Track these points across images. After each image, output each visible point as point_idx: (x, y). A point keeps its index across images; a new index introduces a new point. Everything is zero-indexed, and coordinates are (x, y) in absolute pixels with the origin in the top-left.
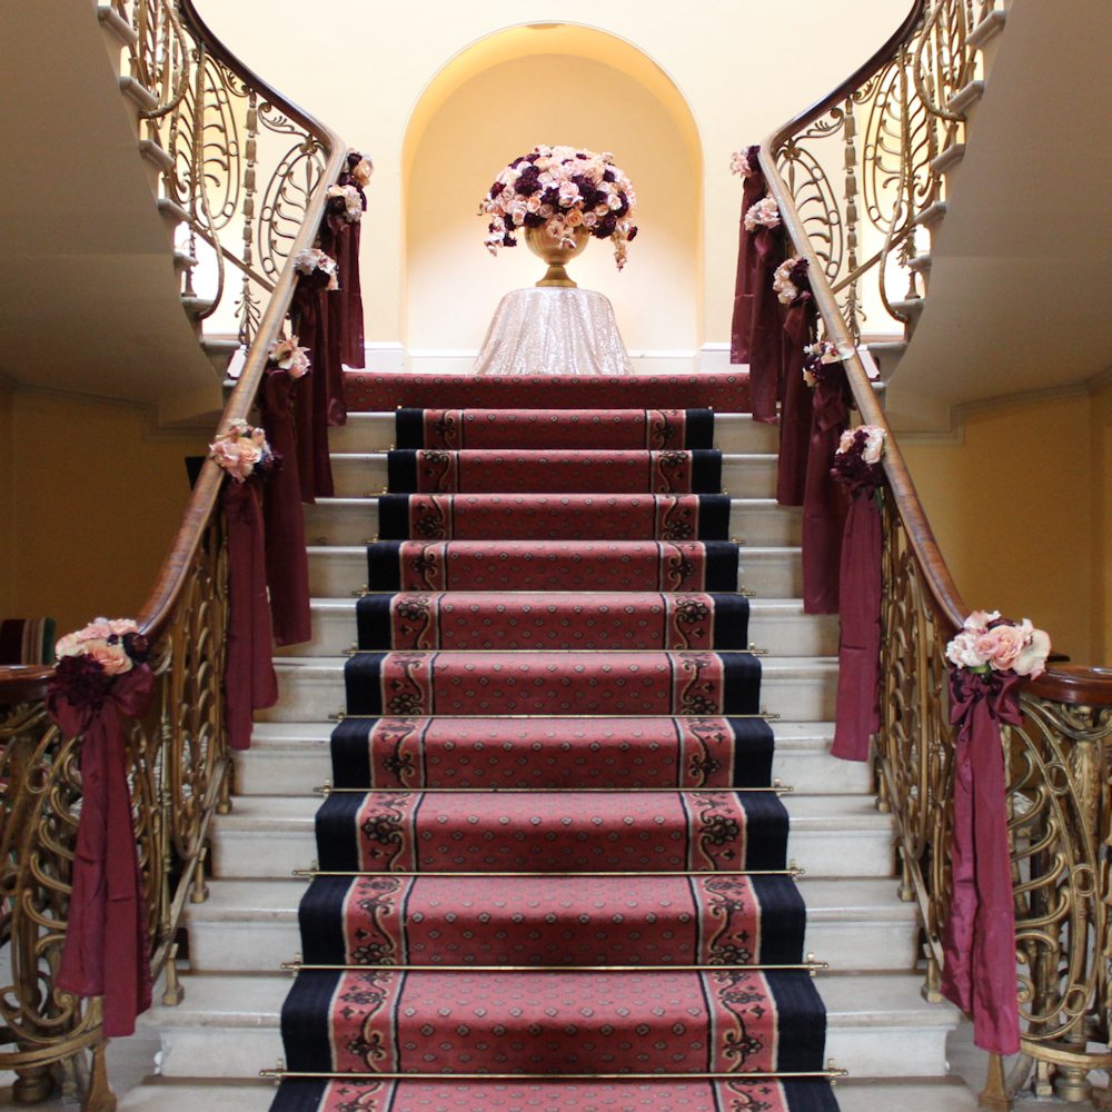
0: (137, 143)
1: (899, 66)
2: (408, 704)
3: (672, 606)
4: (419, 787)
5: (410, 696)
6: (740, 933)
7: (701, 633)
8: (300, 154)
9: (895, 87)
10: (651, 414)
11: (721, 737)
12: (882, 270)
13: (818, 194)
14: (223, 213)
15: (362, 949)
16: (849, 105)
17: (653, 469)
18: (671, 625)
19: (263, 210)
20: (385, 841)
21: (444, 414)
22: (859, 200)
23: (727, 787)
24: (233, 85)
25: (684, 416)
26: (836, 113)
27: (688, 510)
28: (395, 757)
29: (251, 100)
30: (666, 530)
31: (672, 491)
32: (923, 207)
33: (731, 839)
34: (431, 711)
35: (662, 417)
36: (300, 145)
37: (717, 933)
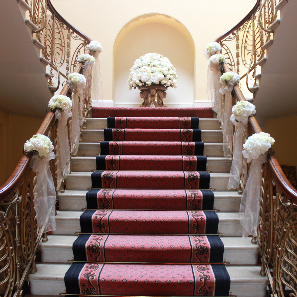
0: (32, 40)
1: (252, 20)
2: (106, 206)
3: (187, 176)
4: (108, 233)
5: (106, 203)
6: (209, 287)
7: (195, 184)
8: (82, 46)
9: (251, 26)
10: (181, 119)
11: (202, 218)
12: (247, 78)
13: (228, 57)
14: (61, 62)
15: (85, 290)
16: (237, 32)
17: (181, 134)
18: (186, 181)
19: (72, 62)
20: (95, 252)
21: (121, 119)
22: (240, 58)
23: (204, 234)
24: (63, 26)
25: (190, 119)
26: (234, 34)
27: (192, 146)
28: (100, 224)
29: (68, 31)
30: (185, 152)
31: (187, 141)
32: (259, 60)
33: (205, 253)
34: (113, 208)
35: (184, 120)
36: (82, 43)
37: (201, 287)
